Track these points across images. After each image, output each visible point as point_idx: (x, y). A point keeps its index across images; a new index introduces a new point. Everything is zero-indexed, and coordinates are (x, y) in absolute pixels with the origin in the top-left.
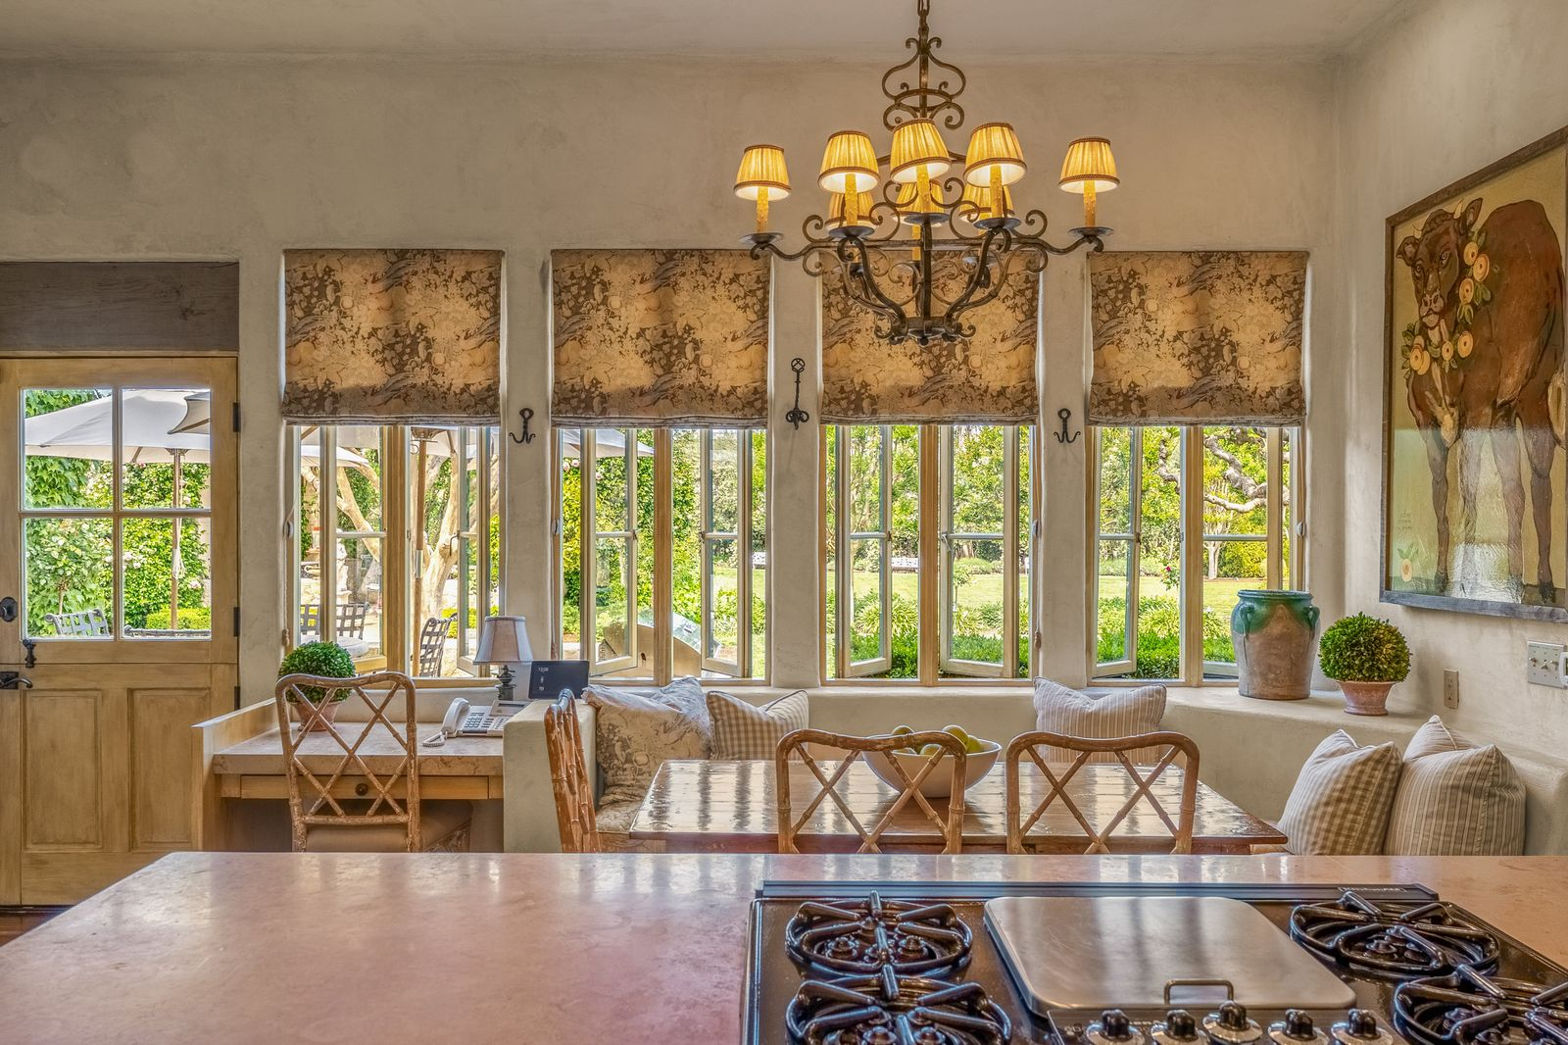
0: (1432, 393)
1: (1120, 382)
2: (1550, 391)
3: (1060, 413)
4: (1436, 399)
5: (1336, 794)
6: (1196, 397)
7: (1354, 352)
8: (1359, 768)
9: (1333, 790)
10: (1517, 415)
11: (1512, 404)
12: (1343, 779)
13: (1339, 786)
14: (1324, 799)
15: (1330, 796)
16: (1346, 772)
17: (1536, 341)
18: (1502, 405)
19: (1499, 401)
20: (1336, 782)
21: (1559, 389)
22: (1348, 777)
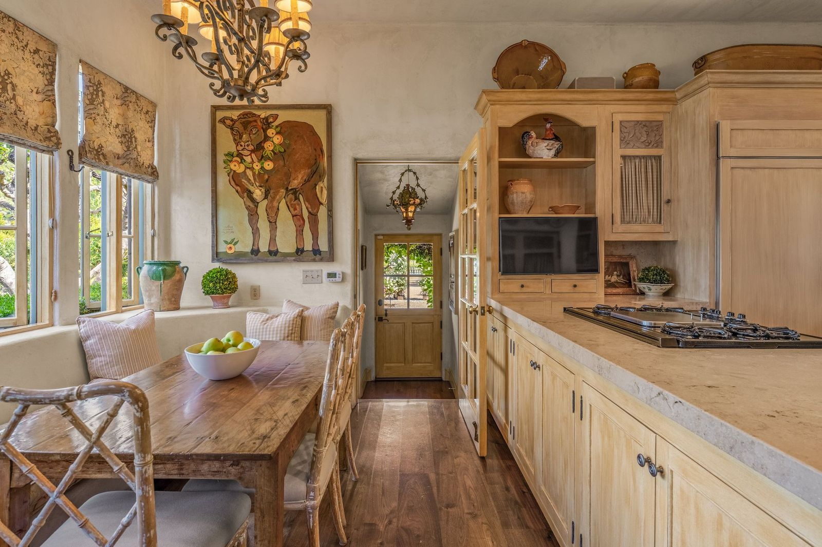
0: (246, 180)
1: (94, 142)
2: (317, 187)
3: (68, 152)
4: (250, 184)
5: (290, 332)
6: (125, 160)
7: (178, 156)
8: (295, 320)
9: (289, 330)
10: (300, 193)
11: (297, 190)
12: (291, 325)
13: (291, 328)
14: (286, 335)
15: (288, 333)
16: (291, 322)
17: (310, 170)
18: (291, 189)
19: (290, 188)
20: (289, 327)
21: (322, 187)
22: (293, 324)
